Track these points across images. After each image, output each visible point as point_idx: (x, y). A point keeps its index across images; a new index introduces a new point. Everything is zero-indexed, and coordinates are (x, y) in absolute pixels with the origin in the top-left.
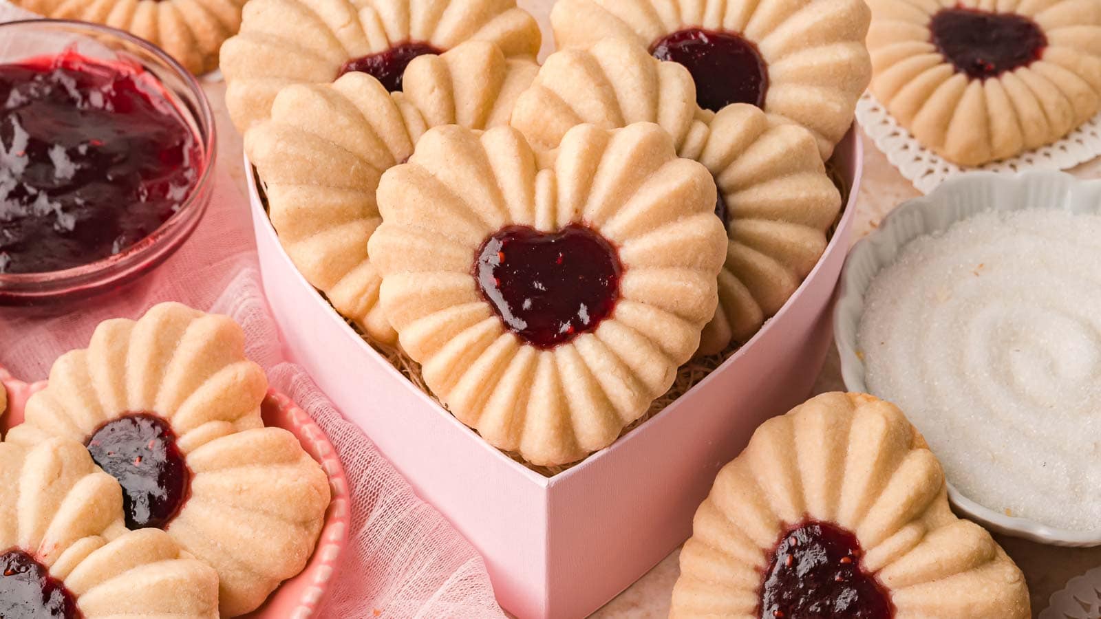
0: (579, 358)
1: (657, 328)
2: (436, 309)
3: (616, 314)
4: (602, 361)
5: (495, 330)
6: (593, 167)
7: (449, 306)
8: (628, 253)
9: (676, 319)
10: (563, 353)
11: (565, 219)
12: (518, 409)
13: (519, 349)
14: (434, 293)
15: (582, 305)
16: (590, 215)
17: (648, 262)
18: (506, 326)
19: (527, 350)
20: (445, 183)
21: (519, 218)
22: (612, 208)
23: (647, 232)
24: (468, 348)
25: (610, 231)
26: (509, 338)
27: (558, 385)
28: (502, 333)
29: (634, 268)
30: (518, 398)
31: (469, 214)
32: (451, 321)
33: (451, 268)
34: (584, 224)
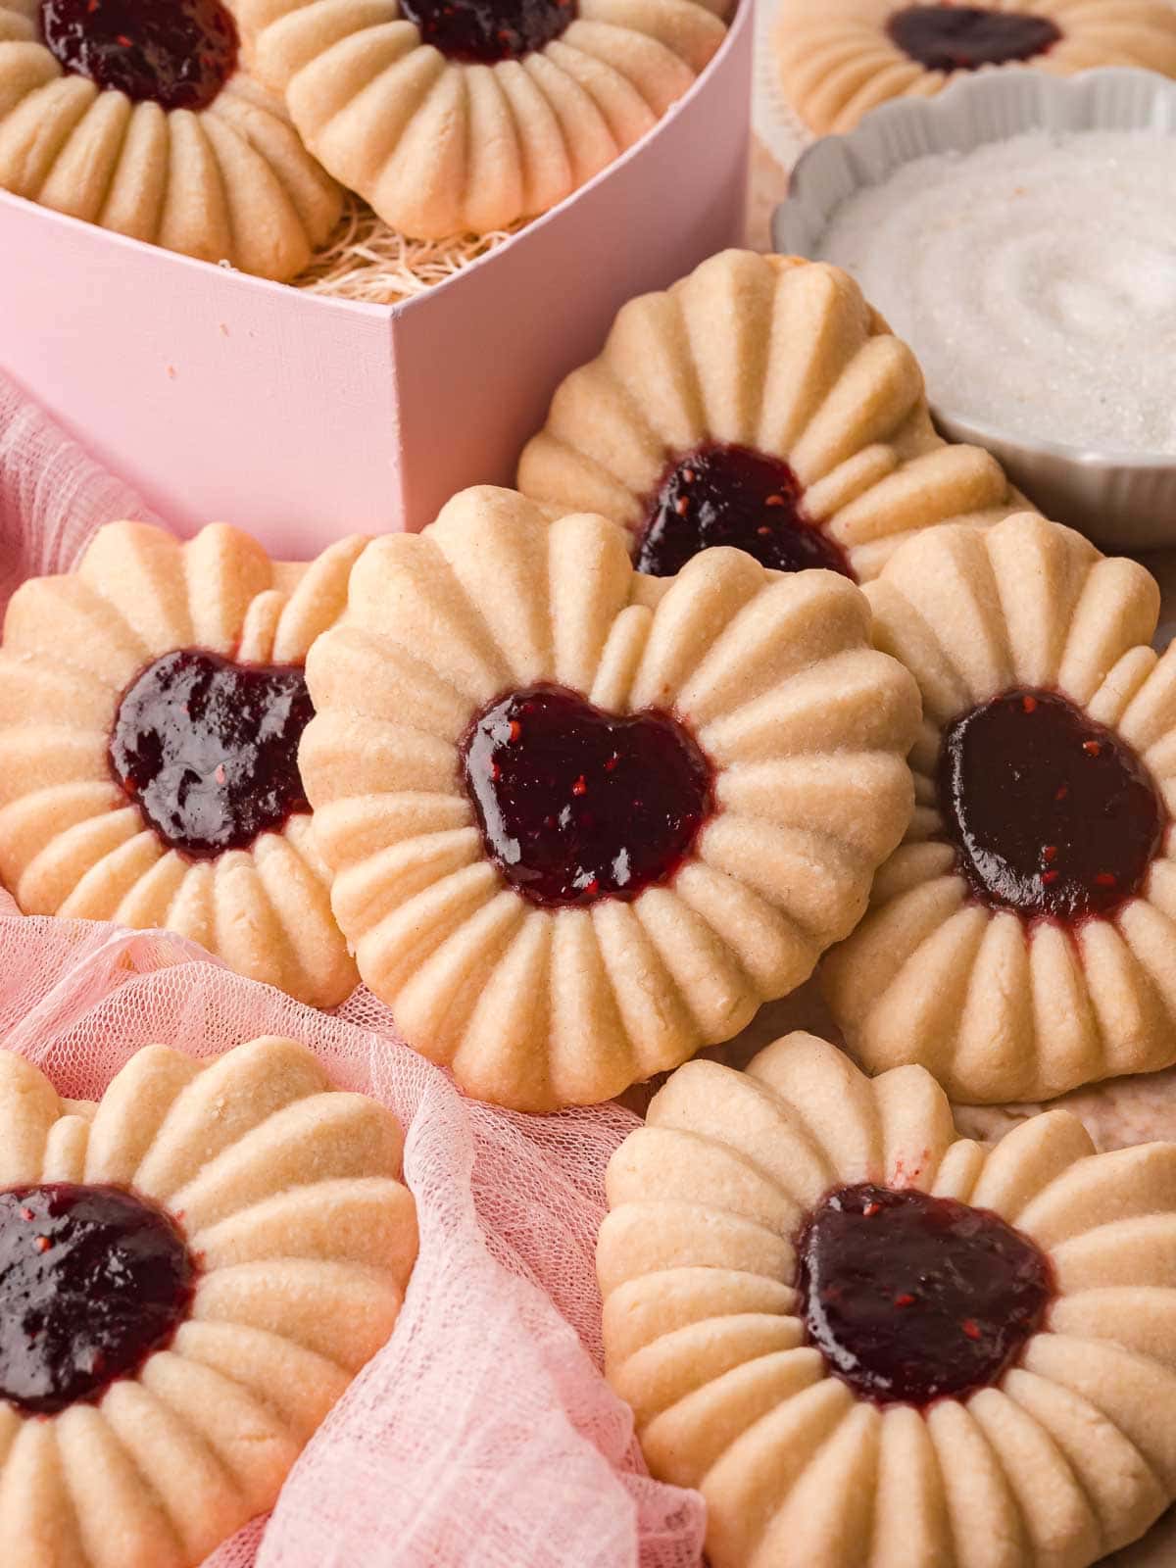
0: (591, 939)
1: (739, 925)
2: (379, 788)
3: (678, 882)
4: (626, 955)
5: (465, 851)
6: (718, 622)
7: (404, 789)
8: (729, 786)
9: (778, 918)
10: (569, 922)
11: (644, 697)
12: (464, 996)
13: (496, 895)
14: (383, 759)
15: (623, 851)
16: (690, 702)
17: (759, 811)
18: (487, 849)
19: (508, 901)
20: (462, 582)
21: (568, 674)
22: (730, 700)
23: (775, 758)
24: (411, 868)
25: (714, 739)
27: (542, 975)
28: (476, 860)
30: (467, 977)
31: (485, 646)
32: (398, 815)
33: (426, 726)
34: (674, 715)
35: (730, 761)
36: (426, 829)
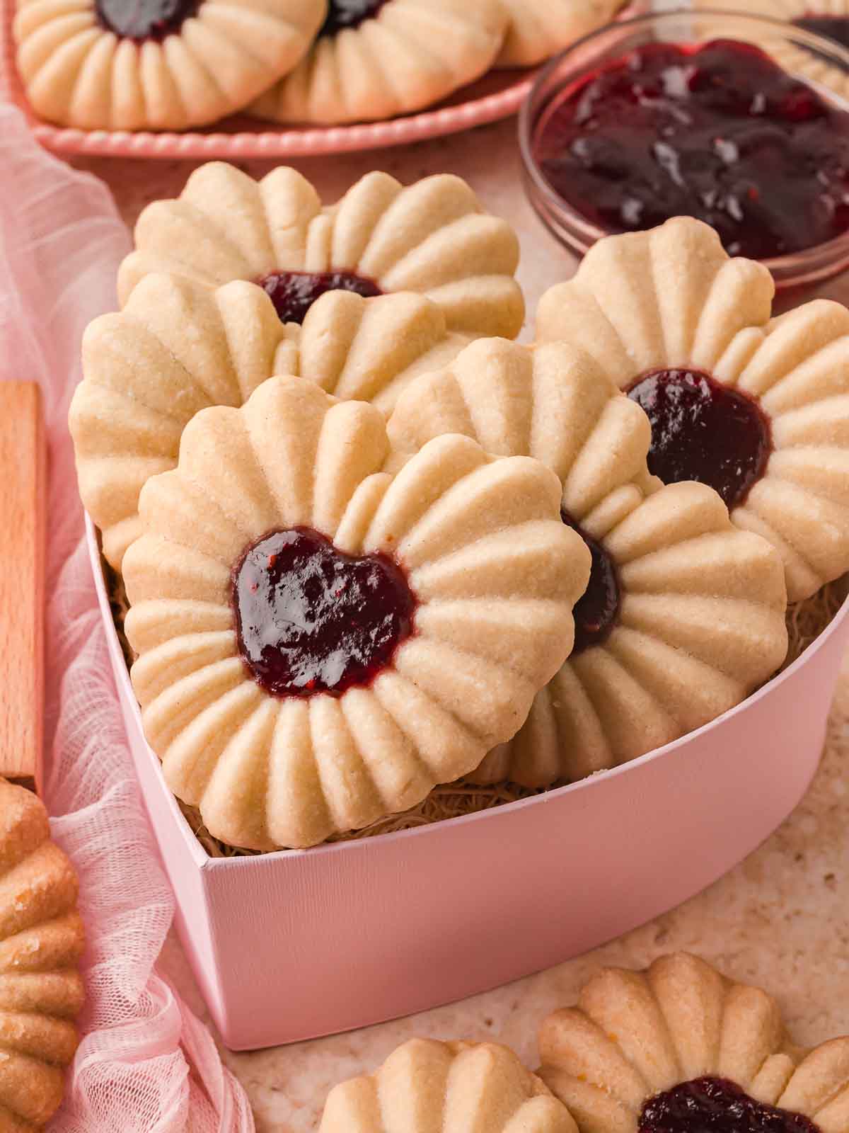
0: (305, 723)
1: (414, 723)
2: (170, 595)
3: (375, 686)
5: (223, 648)
6: (436, 490)
7: (187, 597)
8: (427, 615)
9: (448, 722)
11: (373, 543)
12: (206, 757)
13: (241, 683)
14: (172, 575)
16: (406, 550)
17: (446, 635)
18: (240, 648)
19: (250, 688)
20: (254, 447)
21: (320, 521)
22: (434, 551)
23: (463, 598)
24: (180, 657)
25: (419, 580)
26: (235, 663)
27: (264, 747)
28: (231, 655)
29: (427, 637)
30: (209, 743)
31: (261, 493)
32: (177, 616)
33: (210, 552)
34: (395, 559)
35: (430, 598)
36: (198, 629)
